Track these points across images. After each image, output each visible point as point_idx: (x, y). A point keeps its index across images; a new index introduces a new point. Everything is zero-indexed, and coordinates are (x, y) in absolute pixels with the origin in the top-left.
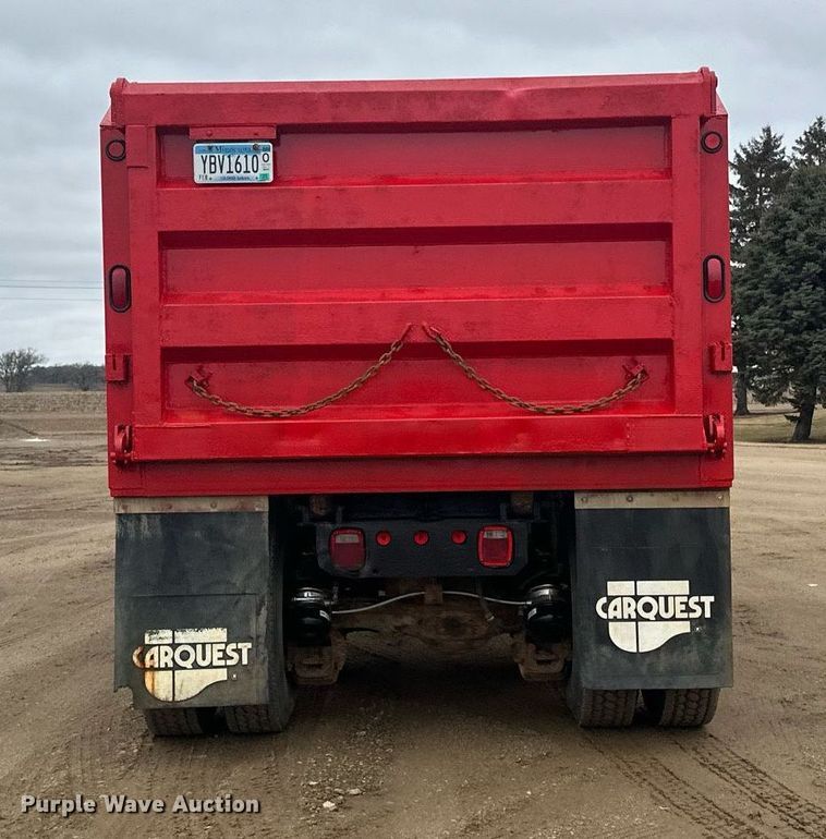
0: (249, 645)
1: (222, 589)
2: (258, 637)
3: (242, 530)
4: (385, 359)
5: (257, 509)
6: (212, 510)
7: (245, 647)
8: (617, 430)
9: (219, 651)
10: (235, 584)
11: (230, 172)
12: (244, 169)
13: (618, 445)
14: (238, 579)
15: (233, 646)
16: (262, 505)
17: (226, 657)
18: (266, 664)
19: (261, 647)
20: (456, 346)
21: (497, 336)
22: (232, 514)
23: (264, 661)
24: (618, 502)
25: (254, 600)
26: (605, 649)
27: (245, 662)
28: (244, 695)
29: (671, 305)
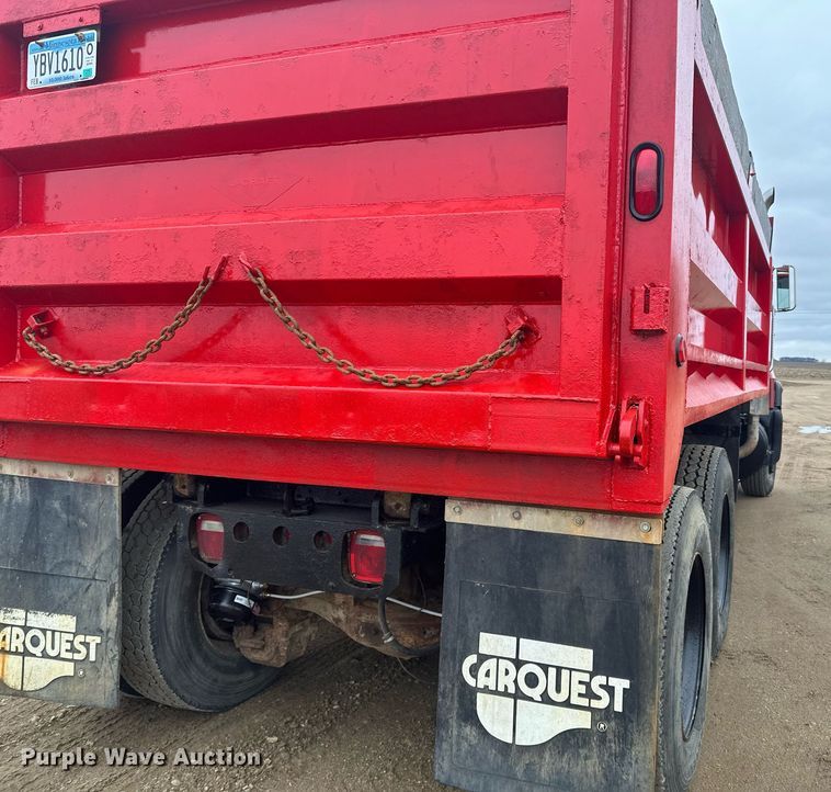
0: (98, 640)
1: (72, 571)
2: (108, 631)
3: (94, 505)
4: (193, 302)
5: (108, 483)
6: (69, 479)
7: (94, 640)
8: (474, 414)
9: (67, 641)
10: (85, 567)
11: (58, 72)
12: (70, 67)
13: (474, 438)
14: (89, 560)
15: (80, 638)
16: (112, 479)
17: (73, 650)
18: (116, 663)
19: (111, 644)
20: (274, 285)
21: (326, 272)
22: (86, 486)
23: (113, 659)
24: (500, 517)
25: (105, 589)
26: (468, 730)
27: (92, 657)
28: (90, 695)
29: (562, 222)
